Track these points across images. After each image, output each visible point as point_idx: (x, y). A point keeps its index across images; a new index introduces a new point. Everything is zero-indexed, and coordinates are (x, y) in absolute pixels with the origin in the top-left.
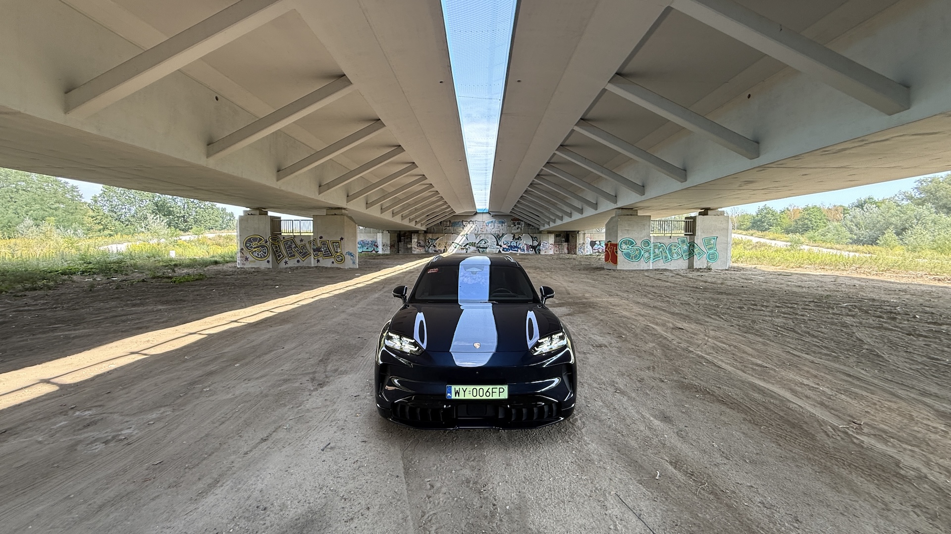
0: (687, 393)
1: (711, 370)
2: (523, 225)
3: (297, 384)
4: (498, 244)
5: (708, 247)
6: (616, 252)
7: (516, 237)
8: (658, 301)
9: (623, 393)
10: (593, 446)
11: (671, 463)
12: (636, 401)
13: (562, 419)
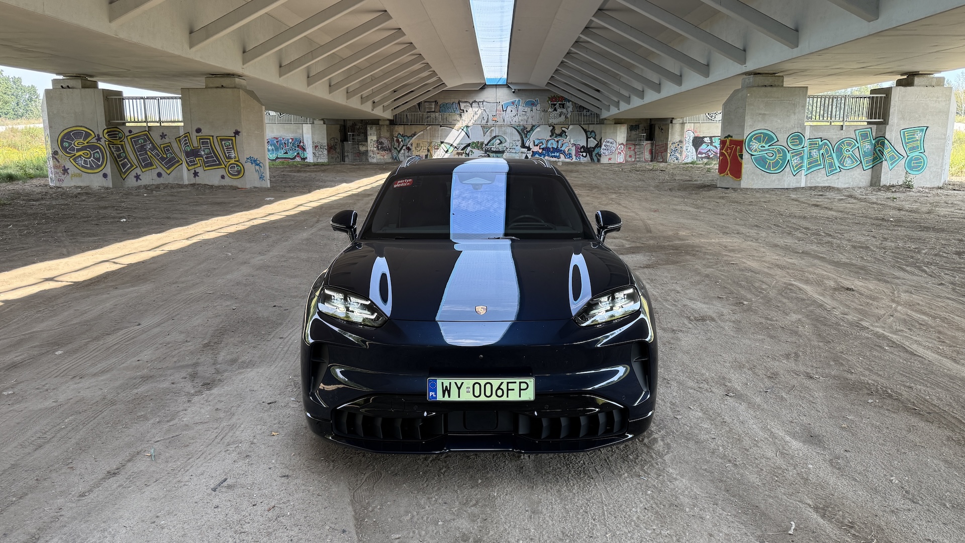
0: (852, 396)
1: (898, 359)
2: (570, 109)
3: (166, 385)
4: (523, 146)
5: (910, 146)
6: (741, 156)
7: (558, 131)
8: (812, 243)
9: (739, 397)
10: (682, 483)
11: (816, 509)
12: (763, 410)
13: (630, 436)
